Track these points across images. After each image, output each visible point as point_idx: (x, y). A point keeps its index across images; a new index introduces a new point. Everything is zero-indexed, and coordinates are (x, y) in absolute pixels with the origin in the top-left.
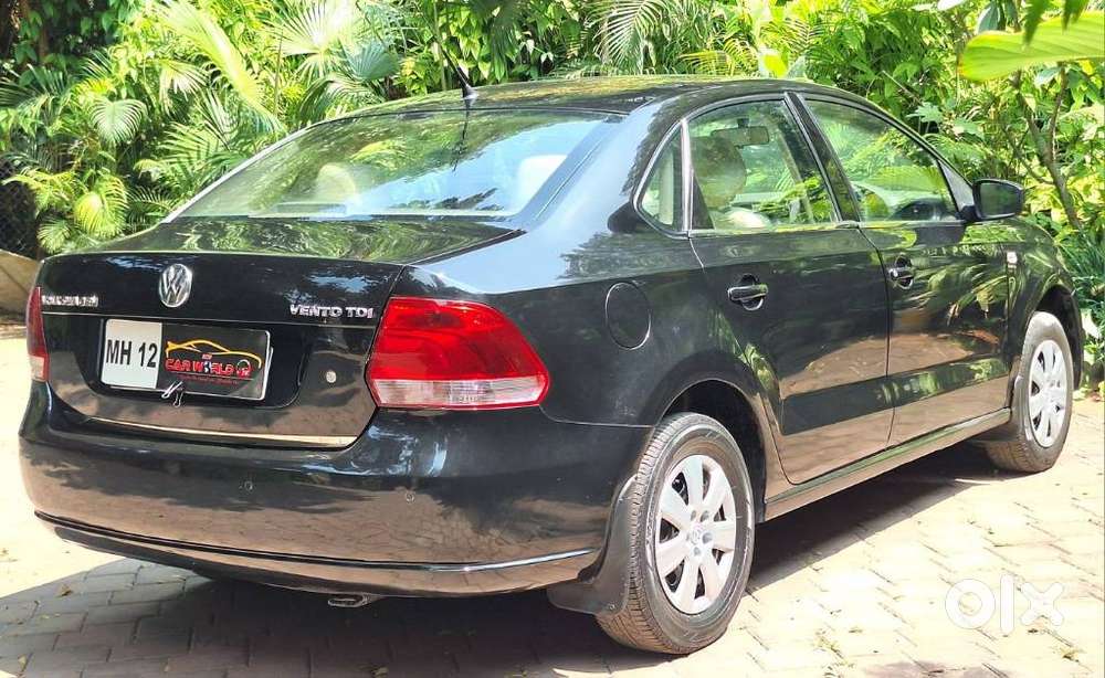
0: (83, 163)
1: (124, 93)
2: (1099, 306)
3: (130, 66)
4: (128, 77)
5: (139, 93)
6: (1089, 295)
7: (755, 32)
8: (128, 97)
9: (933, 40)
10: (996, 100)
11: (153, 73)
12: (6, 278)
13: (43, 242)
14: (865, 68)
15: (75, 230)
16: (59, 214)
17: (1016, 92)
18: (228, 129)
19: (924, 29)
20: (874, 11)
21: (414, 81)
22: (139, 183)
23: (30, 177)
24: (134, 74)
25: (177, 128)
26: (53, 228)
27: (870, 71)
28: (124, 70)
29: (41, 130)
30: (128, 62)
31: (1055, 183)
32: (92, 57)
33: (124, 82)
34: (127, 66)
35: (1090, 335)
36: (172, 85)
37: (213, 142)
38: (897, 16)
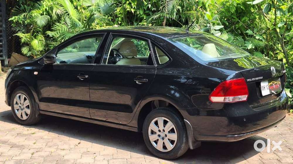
0: (33, 31)
1: (45, 13)
2: (292, 88)
3: (46, 6)
4: (46, 9)
5: (48, 14)
6: (290, 85)
7: (207, 6)
8: (46, 15)
9: (254, 11)
10: (269, 29)
11: (51, 8)
12: (15, 60)
13: (22, 52)
14: (235, 17)
15: (31, 49)
16: (27, 44)
17: (274, 27)
18: (69, 24)
19: (252, 8)
20: (239, 2)
21: (120, 14)
22: (47, 37)
23: (20, 34)
24: (47, 9)
25: (56, 24)
26: (25, 48)
27: (237, 18)
28: (45, 7)
29: (24, 22)
30: (46, 5)
31: (284, 52)
32: (37, 3)
33: (44, 10)
34: (45, 6)
35: (289, 96)
36: (56, 12)
37: (66, 28)
38: (244, 4)
